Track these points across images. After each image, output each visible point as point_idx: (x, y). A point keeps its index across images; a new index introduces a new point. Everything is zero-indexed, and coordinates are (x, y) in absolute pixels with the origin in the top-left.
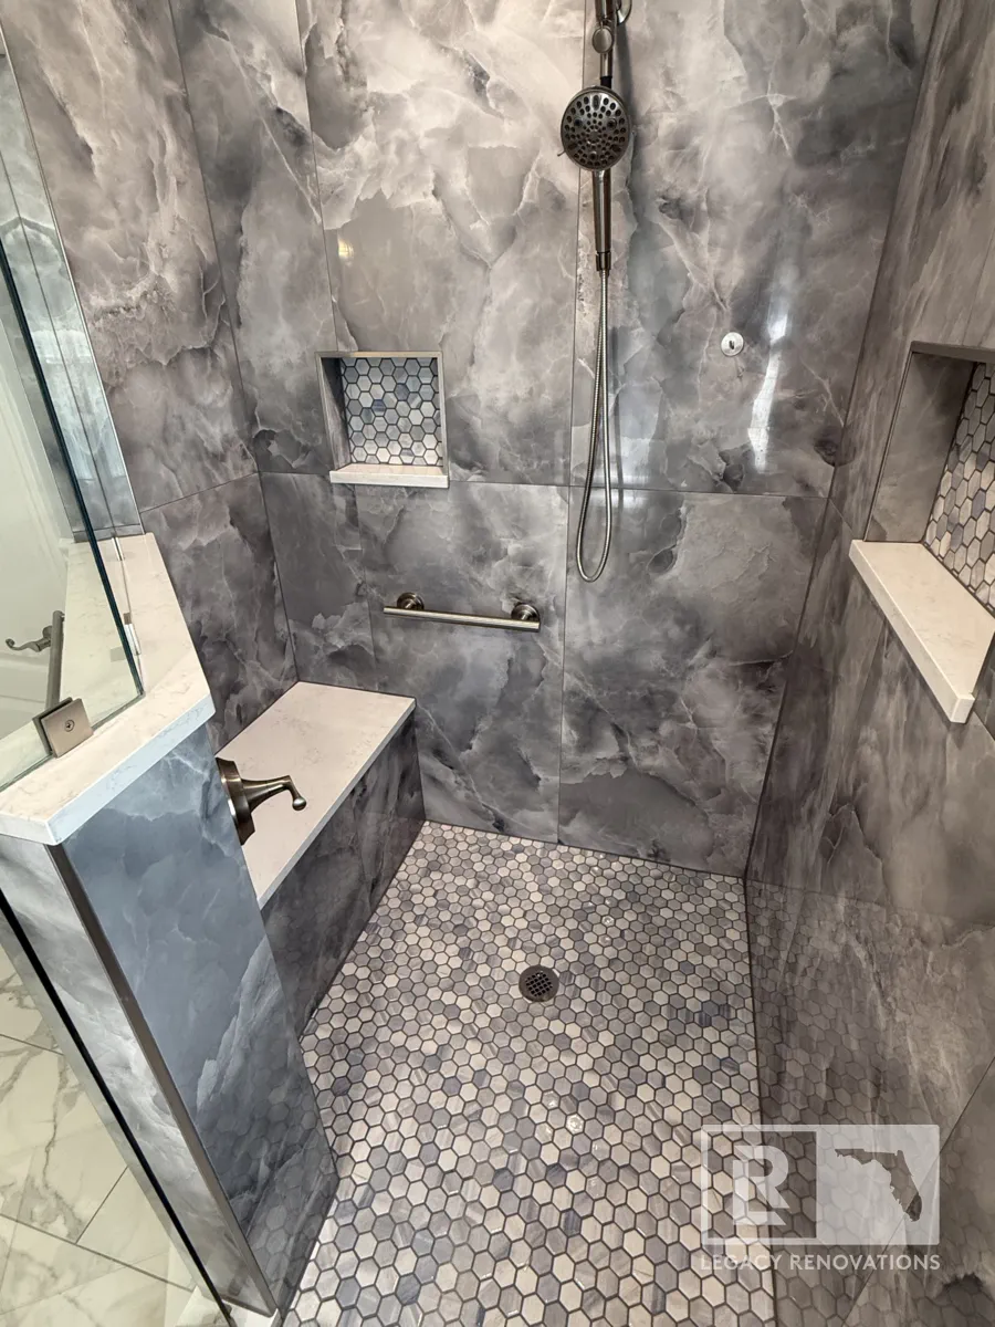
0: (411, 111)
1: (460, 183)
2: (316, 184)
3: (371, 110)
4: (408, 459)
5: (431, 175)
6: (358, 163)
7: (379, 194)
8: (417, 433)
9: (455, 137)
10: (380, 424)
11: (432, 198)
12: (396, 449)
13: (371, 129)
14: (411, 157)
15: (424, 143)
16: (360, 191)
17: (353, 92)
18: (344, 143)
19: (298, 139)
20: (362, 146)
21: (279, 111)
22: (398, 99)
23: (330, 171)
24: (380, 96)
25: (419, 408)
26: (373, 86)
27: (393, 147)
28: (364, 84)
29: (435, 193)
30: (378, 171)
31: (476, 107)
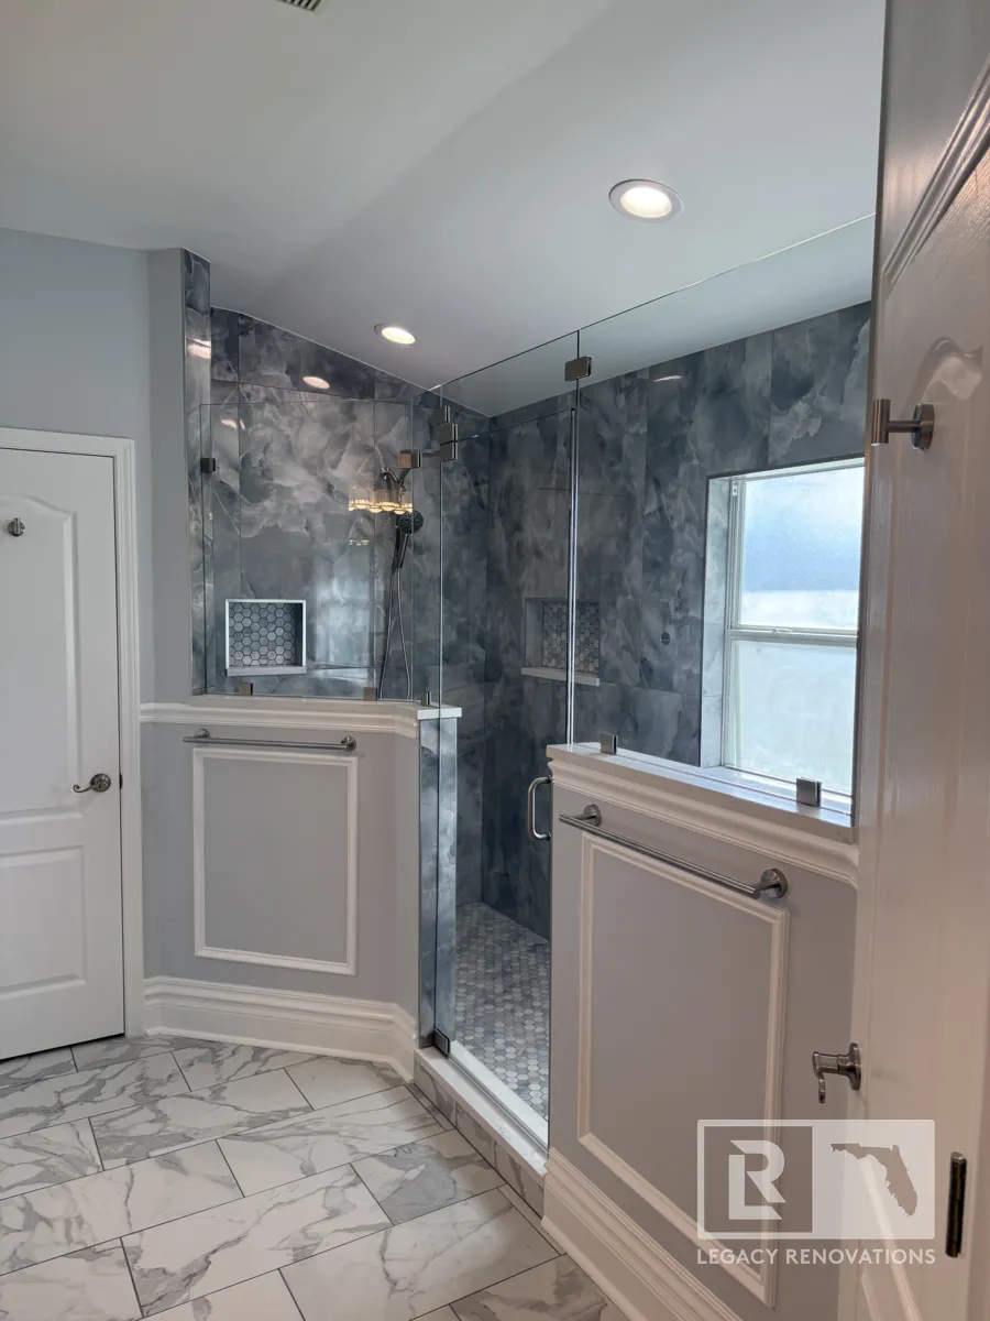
0: (296, 494)
1: (319, 525)
2: (240, 518)
3: (275, 490)
4: (264, 662)
5: (305, 520)
6: (265, 510)
7: (277, 526)
8: (272, 646)
9: (317, 507)
10: (247, 641)
11: (304, 531)
12: (256, 655)
13: (274, 497)
14: (296, 512)
15: (302, 507)
16: (265, 522)
17: (266, 482)
18: (260, 501)
19: (232, 495)
20: (267, 504)
21: (222, 482)
22: (289, 489)
23: (248, 512)
24: (281, 486)
25: (274, 631)
26: (277, 481)
27: (284, 508)
28: (272, 479)
29: (306, 528)
30: (276, 516)
31: (328, 497)
